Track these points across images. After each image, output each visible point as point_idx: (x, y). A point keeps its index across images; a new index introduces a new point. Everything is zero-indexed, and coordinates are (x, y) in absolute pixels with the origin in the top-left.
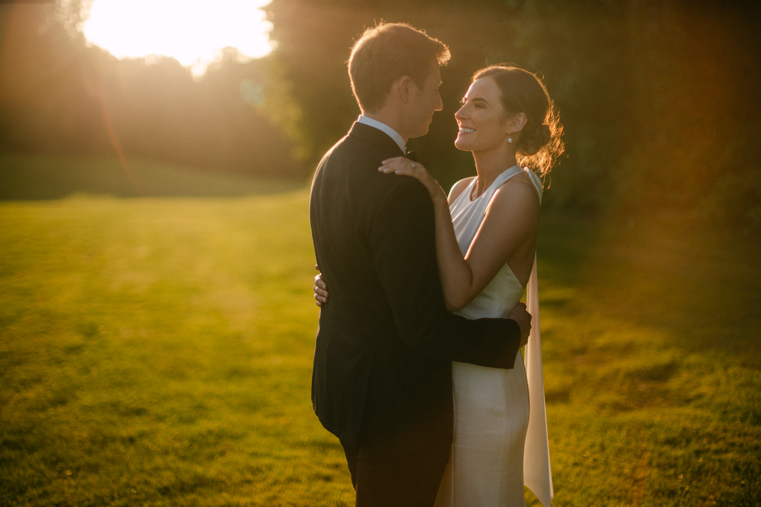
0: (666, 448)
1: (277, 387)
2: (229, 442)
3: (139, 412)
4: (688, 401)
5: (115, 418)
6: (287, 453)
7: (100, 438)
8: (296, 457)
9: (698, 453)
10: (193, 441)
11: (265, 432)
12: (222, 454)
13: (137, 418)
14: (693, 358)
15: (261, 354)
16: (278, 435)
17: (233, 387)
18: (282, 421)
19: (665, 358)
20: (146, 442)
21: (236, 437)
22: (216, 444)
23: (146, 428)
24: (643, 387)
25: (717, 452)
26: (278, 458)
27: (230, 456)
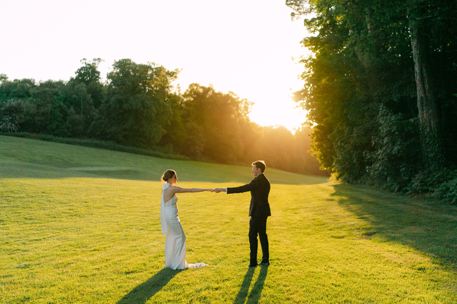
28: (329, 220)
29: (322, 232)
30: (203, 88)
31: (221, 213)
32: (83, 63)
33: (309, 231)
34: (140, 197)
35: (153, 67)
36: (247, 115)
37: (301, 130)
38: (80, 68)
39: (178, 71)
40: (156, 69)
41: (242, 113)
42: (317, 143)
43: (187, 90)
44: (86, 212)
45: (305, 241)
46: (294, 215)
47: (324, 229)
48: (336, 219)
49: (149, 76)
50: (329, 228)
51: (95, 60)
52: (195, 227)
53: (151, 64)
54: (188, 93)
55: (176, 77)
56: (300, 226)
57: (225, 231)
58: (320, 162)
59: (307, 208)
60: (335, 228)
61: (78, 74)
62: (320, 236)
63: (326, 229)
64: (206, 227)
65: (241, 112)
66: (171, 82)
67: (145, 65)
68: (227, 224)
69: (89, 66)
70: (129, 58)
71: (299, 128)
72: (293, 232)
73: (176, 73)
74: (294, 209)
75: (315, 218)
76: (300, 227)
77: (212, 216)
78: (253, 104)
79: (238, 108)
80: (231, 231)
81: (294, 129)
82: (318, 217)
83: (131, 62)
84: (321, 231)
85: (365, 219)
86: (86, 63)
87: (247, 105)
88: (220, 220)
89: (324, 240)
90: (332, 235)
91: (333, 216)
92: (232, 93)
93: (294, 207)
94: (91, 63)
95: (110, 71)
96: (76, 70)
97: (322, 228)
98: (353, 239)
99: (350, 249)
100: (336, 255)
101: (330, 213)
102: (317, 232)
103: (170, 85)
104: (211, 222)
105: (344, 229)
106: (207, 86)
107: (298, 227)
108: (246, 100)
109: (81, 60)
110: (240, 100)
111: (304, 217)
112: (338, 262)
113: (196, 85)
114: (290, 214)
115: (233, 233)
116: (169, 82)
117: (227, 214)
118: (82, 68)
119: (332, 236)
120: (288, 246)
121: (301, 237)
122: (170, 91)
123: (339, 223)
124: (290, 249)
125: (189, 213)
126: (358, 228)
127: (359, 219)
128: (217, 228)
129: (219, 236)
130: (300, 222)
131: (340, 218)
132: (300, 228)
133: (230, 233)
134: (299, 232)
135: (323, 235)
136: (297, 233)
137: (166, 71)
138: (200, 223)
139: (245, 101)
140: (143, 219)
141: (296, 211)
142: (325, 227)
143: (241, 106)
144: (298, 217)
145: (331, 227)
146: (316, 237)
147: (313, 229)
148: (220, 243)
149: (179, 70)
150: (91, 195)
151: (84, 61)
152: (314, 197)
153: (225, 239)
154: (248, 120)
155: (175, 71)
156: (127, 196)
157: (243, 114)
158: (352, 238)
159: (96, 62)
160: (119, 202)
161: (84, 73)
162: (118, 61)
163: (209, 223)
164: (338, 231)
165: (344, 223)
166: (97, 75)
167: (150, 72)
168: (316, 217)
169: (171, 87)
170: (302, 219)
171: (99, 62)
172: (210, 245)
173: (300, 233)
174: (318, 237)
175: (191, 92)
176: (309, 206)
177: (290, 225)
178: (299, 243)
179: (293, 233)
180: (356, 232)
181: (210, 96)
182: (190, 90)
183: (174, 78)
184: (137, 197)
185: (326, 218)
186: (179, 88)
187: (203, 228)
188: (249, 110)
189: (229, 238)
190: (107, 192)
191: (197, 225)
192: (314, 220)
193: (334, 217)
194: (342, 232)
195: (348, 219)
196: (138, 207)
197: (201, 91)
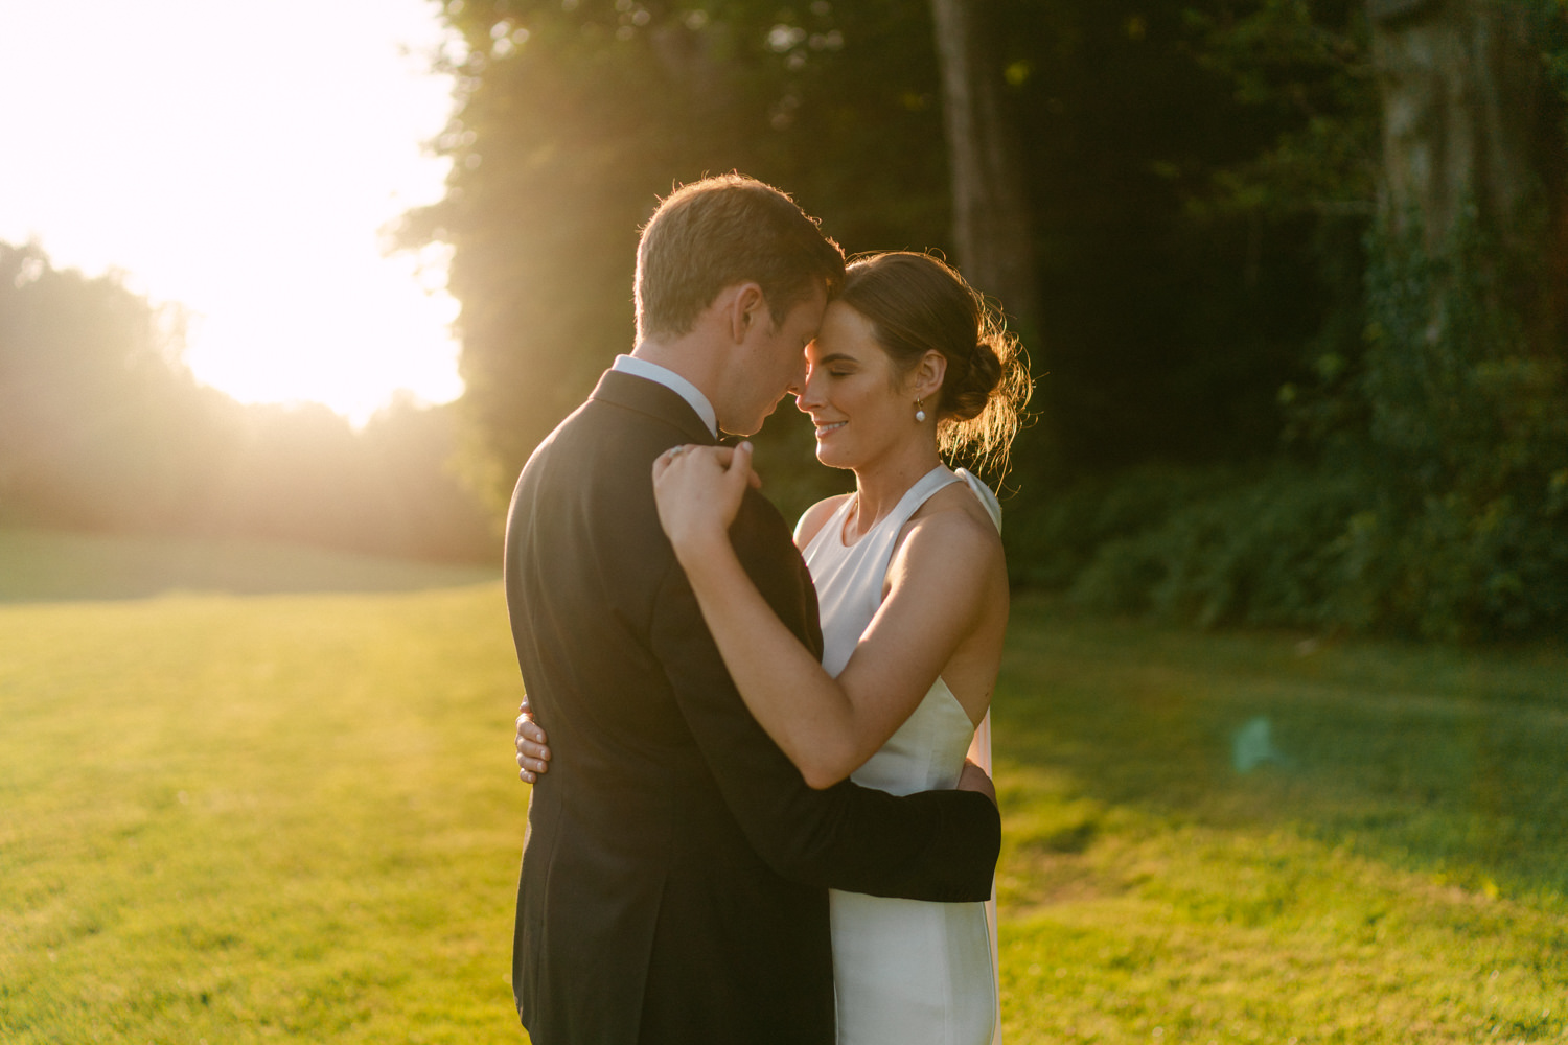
0: (1118, 976)
1: (464, 885)
2: (377, 993)
3: (225, 942)
4: (1125, 888)
5: (181, 956)
6: (477, 1011)
7: (149, 997)
8: (493, 1019)
9: (1174, 984)
10: (315, 994)
11: (440, 971)
12: (364, 1018)
13: (222, 955)
14: (1119, 815)
15: (440, 828)
16: (463, 975)
17: (392, 889)
18: (471, 947)
19: (1073, 815)
20: (231, 1002)
21: (391, 984)
22: (354, 999)
23: (232, 973)
24: (1051, 864)
25: (1206, 981)
26: (462, 1022)
27: (379, 1022)
181: (28, 285)
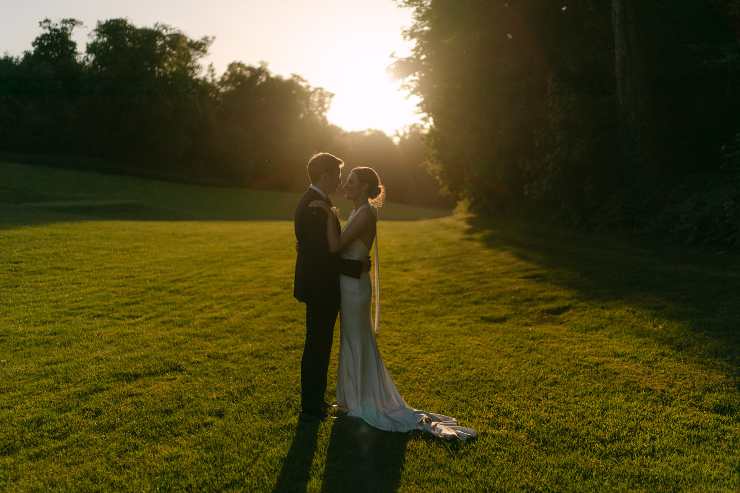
28: (468, 283)
29: (459, 309)
30: (250, 69)
31: (268, 274)
32: (44, 28)
33: (433, 307)
34: (127, 250)
35: (164, 32)
36: (324, 114)
37: (407, 137)
38: (39, 35)
39: (207, 41)
40: (170, 36)
41: (316, 111)
42: (435, 151)
43: (225, 74)
44: (7, 282)
45: (429, 332)
46: (403, 273)
47: (463, 302)
48: (482, 280)
49: (158, 48)
50: (473, 299)
51: (65, 21)
52: (210, 307)
53: (161, 29)
54: (227, 78)
55: (204, 51)
56: (416, 296)
57: (267, 314)
58: (441, 183)
59: (425, 259)
60: (482, 299)
61: (36, 46)
62: (458, 317)
63: (466, 301)
64: (233, 305)
65: (314, 109)
66: (197, 59)
67: (150, 30)
68: (275, 297)
69: (56, 33)
70: (123, 17)
71: (405, 134)
72: (403, 311)
73: (204, 44)
74: (402, 263)
75: (443, 278)
76: (416, 299)
77: (250, 281)
78: (332, 95)
79: (308, 103)
80: (280, 314)
81: (397, 135)
82: (449, 277)
83: (127, 25)
84: (459, 306)
85: (538, 279)
86: (50, 28)
87: (322, 98)
88: (263, 289)
89: (467, 327)
90: (482, 315)
91: (476, 274)
92: (298, 77)
93: (401, 259)
94: (59, 27)
95: (90, 41)
96: (33, 40)
97: (459, 299)
98: (526, 325)
99: (530, 351)
100: (505, 370)
101: (468, 267)
102: (450, 308)
103: (196, 64)
104: (244, 295)
105: (502, 300)
106: (256, 65)
107: (412, 298)
108: (321, 89)
109: (40, 23)
110: (311, 90)
111: (421, 278)
112: (514, 393)
113: (240, 65)
114: (394, 272)
115: (283, 317)
116: (193, 59)
117: (278, 276)
118: (44, 37)
119: (482, 318)
120: (395, 348)
121: (420, 323)
122: (196, 75)
123: (489, 288)
124: (400, 355)
125: (209, 276)
126: (528, 297)
127: (527, 280)
128: (253, 307)
129: (251, 327)
130: (415, 288)
131: (489, 278)
132: (416, 301)
133: (277, 318)
134: (416, 309)
135: (463, 316)
136: (412, 313)
137: (188, 40)
138: (221, 298)
139: (319, 91)
140: (113, 292)
141: (405, 267)
142: (464, 297)
143: (312, 100)
144: (410, 278)
145: (476, 296)
146: (451, 321)
147: (443, 302)
148: (250, 346)
149: (210, 39)
150: (35, 248)
151: (46, 24)
152: (436, 240)
153: (262, 335)
154: (324, 120)
155: (203, 41)
156: (103, 249)
157: (317, 113)
158: (524, 321)
159: (68, 25)
160: (83, 260)
161: (47, 44)
162: (104, 22)
163: (241, 296)
164: (492, 306)
165: (500, 287)
166: (72, 48)
167: (160, 43)
168: (444, 276)
169: (198, 67)
170: (418, 282)
171: (74, 25)
172: (226, 352)
173: (417, 312)
174: (454, 321)
175: (231, 76)
176: (426, 256)
177: (397, 295)
178: (418, 338)
179: (402, 314)
180: (528, 306)
181: (262, 84)
182: (229, 73)
183: (202, 53)
184: (121, 250)
185: (463, 279)
186: (213, 71)
187: (226, 307)
188: (326, 106)
189: (272, 330)
190: (68, 243)
191: (214, 302)
192: (440, 282)
193: (478, 276)
194: (499, 307)
195: (505, 279)
196: (117, 267)
197: (247, 74)
